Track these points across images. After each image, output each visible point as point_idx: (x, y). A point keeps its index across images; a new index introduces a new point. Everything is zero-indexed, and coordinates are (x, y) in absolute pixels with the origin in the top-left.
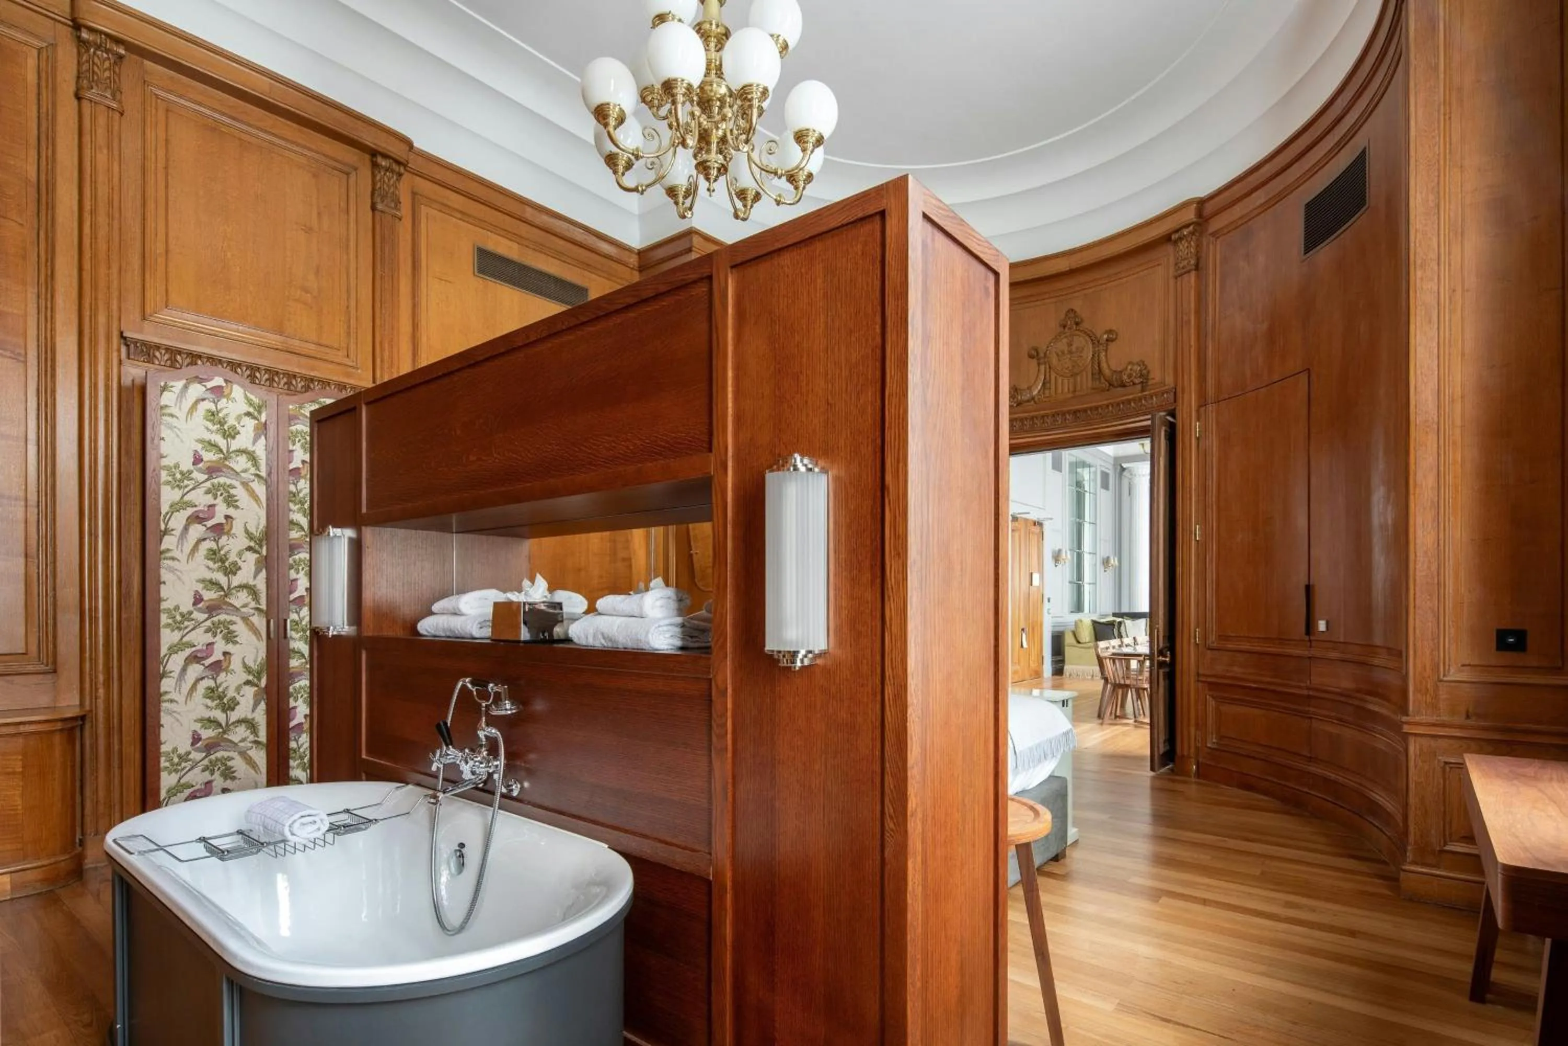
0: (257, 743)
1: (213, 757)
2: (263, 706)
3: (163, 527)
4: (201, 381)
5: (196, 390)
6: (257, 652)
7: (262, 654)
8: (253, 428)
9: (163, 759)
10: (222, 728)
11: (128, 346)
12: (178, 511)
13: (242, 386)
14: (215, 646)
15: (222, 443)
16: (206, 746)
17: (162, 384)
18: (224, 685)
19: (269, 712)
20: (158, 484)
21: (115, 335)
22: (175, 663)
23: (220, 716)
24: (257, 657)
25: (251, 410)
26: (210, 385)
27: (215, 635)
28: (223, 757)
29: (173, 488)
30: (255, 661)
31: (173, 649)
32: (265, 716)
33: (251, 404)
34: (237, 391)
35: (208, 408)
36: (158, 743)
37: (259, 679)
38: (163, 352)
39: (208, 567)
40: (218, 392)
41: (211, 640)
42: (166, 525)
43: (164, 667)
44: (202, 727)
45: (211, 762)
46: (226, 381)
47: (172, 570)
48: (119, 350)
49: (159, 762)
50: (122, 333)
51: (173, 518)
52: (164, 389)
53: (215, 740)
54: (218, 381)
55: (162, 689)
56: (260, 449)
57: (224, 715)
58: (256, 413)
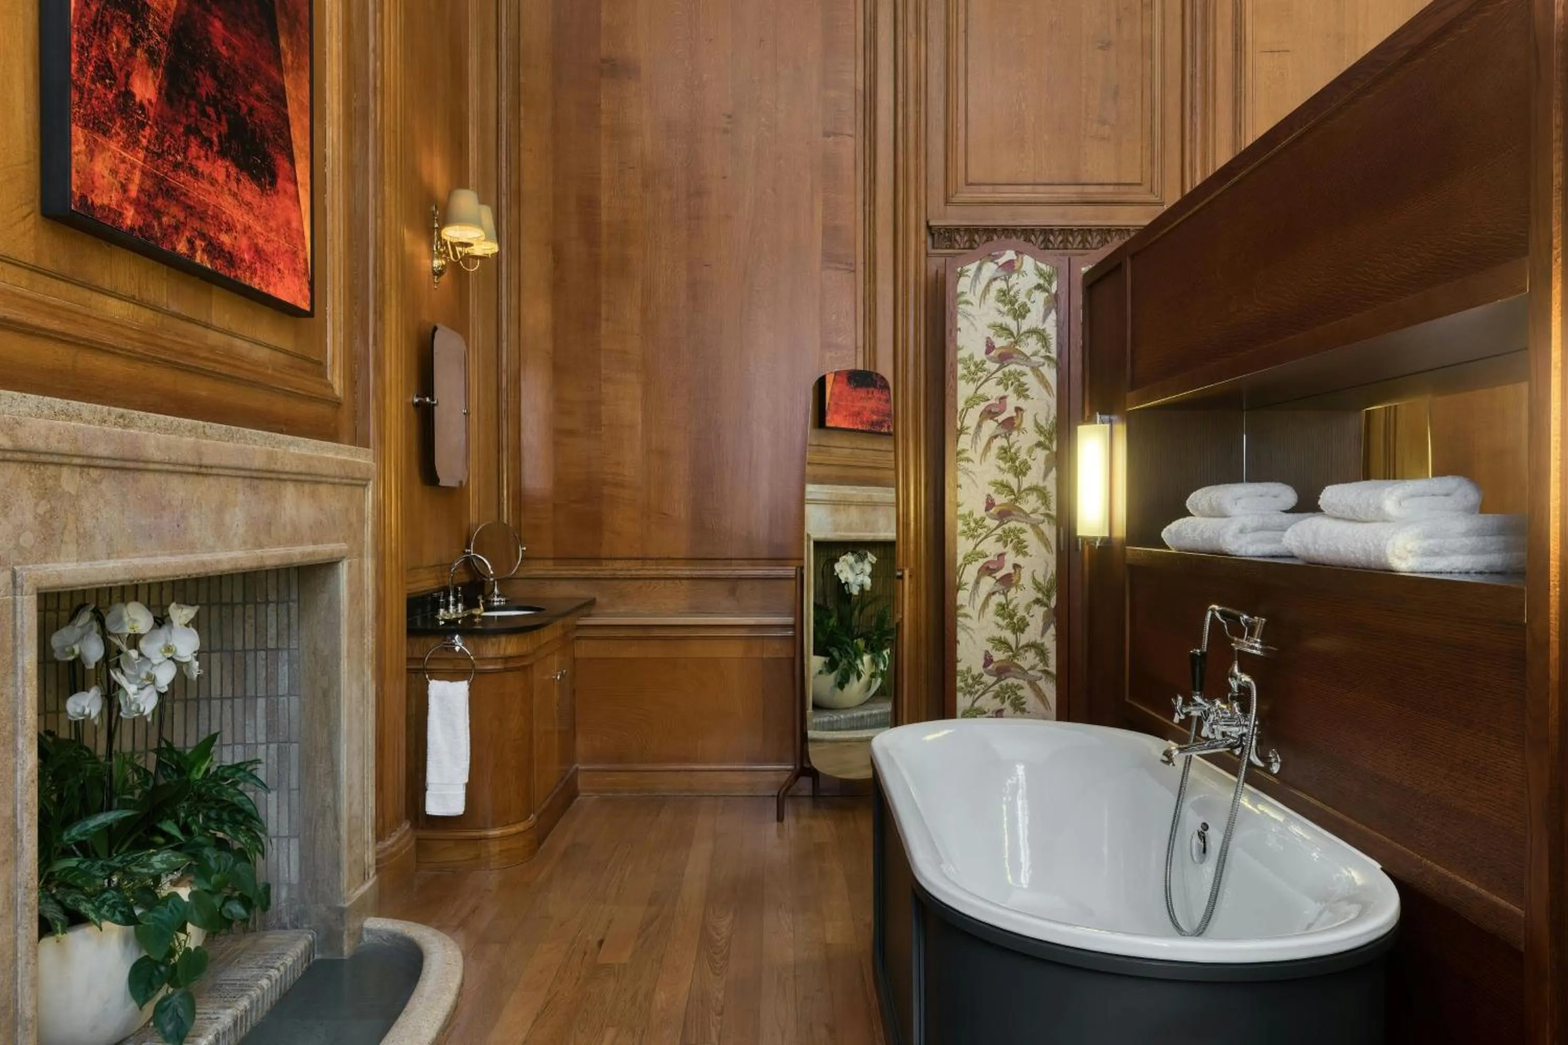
0: (1046, 672)
1: (1003, 683)
2: (1052, 630)
3: (959, 426)
4: (993, 259)
5: (990, 269)
6: (1047, 566)
7: (1052, 568)
8: (1042, 303)
9: (959, 678)
10: (1012, 651)
11: (933, 235)
12: (972, 407)
13: (1032, 255)
14: (1006, 557)
15: (1012, 325)
16: (998, 669)
17: (959, 269)
18: (1014, 602)
19: (1059, 637)
20: (955, 378)
21: (923, 224)
22: (969, 574)
23: (1009, 636)
24: (1046, 572)
25: (1042, 281)
26: (1002, 261)
27: (1005, 546)
28: (1013, 684)
29: (968, 382)
30: (1045, 576)
31: (969, 559)
32: (1055, 643)
33: (1041, 274)
34: (1028, 262)
35: (998, 288)
36: (955, 661)
37: (1049, 597)
38: (962, 233)
39: (999, 468)
40: (1009, 267)
41: (1002, 550)
42: (962, 424)
43: (960, 578)
44: (993, 647)
45: (1001, 687)
46: (1017, 253)
47: (967, 472)
48: (926, 242)
49: (955, 680)
50: (927, 222)
51: (967, 416)
52: (961, 275)
53: (1005, 664)
54: (1010, 255)
55: (959, 603)
56: (1051, 329)
57: (1014, 637)
58: (1046, 285)
